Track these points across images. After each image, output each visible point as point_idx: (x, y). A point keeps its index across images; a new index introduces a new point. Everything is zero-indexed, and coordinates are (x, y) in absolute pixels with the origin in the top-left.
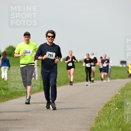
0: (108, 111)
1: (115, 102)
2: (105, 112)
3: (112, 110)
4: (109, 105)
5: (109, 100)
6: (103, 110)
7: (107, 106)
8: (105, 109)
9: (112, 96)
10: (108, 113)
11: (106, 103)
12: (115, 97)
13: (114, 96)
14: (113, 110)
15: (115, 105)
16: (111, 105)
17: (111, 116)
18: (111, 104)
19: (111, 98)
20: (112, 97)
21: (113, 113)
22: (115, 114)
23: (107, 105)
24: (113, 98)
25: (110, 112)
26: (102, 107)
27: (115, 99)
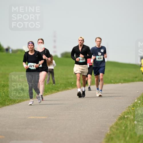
0: (124, 126)
2: (119, 128)
3: (129, 124)
4: (124, 118)
5: (125, 111)
6: (116, 124)
7: (121, 120)
8: (119, 123)
9: (130, 105)
10: (123, 128)
11: (120, 114)
13: (132, 105)
14: (130, 124)
15: (134, 117)
16: (127, 117)
17: (128, 133)
18: (128, 116)
19: (127, 108)
20: (129, 107)
22: (134, 130)
23: (122, 118)
24: (130, 108)
25: (126, 127)
26: (116, 120)
27: (132, 109)
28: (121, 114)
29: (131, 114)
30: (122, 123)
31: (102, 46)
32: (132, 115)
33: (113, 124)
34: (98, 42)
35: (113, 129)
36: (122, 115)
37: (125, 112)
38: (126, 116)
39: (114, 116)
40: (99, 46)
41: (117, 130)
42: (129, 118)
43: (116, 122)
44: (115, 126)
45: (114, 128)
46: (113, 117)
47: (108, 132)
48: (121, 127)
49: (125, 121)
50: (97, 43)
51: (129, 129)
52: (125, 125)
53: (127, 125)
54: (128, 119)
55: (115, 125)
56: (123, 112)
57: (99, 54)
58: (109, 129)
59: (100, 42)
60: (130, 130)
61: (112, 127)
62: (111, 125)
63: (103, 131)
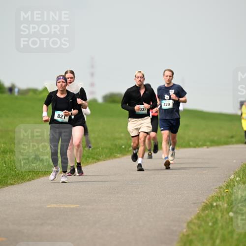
0: (211, 220)
1: (227, 200)
2: (203, 223)
3: (219, 217)
4: (212, 206)
5: (214, 194)
6: (199, 217)
7: (207, 209)
8: (202, 215)
9: (221, 185)
10: (210, 224)
11: (205, 201)
12: (228, 186)
13: (225, 184)
14: (222, 217)
15: (228, 205)
16: (217, 206)
18: (218, 203)
19: (217, 190)
20: (220, 188)
21: (222, 226)
22: (228, 228)
23: (208, 207)
24: (222, 190)
25: (215, 222)
26: (197, 210)
27: (226, 191)
28: (206, 199)
29: (224, 200)
30: (207, 216)
31: (174, 84)
32: (225, 202)
33: (193, 217)
34: (167, 76)
35: (192, 226)
36: (207, 202)
37: (212, 197)
38: (215, 204)
39: (194, 203)
40: (168, 84)
41: (199, 227)
42: (220, 206)
43: (198, 213)
44: (195, 221)
45: (194, 224)
46: (193, 205)
47: (185, 230)
48: (207, 223)
49: (213, 213)
50: (165, 79)
51: (220, 225)
52: (213, 218)
53: (217, 219)
54: (219, 209)
55: (195, 219)
56: (210, 196)
57: (166, 98)
58: (185, 225)
59: (170, 76)
60: (222, 228)
61: (191, 222)
62: (189, 219)
63: (175, 228)
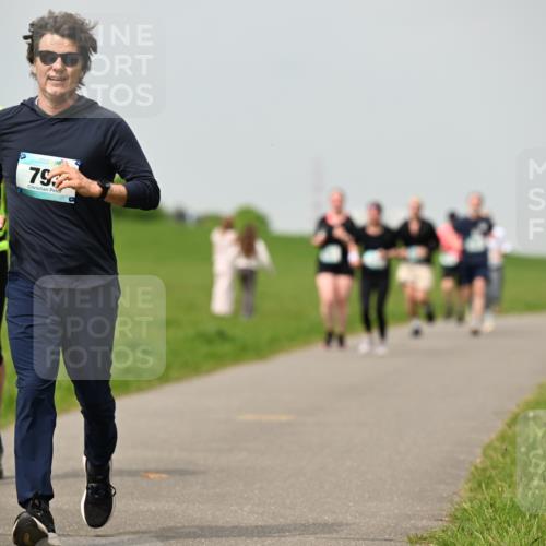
33: (493, 436)
35: (491, 453)
41: (503, 456)
44: (497, 444)
45: (495, 449)
47: (478, 460)
55: (497, 440)
58: (479, 451)
61: (489, 446)
62: (486, 440)
63: (462, 457)
